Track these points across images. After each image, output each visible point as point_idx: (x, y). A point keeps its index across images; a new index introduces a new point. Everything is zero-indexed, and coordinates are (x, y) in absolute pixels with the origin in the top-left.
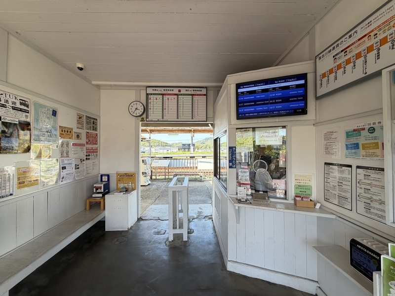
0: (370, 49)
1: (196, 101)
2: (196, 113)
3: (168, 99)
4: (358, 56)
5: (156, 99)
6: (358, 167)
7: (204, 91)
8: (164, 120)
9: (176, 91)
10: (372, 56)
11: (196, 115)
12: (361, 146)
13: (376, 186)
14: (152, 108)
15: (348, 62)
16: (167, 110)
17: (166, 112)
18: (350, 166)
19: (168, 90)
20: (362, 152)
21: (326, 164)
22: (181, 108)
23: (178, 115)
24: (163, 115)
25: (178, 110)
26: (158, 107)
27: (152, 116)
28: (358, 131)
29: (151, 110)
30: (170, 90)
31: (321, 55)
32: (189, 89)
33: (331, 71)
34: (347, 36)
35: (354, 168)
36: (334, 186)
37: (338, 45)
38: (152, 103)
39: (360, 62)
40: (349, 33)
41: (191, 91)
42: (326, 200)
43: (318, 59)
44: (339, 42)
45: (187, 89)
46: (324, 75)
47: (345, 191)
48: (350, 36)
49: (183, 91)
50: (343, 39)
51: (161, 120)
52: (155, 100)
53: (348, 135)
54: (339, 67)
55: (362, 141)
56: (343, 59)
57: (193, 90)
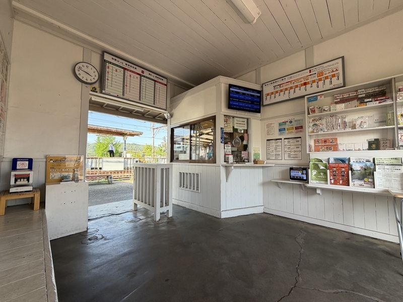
0: (291, 88)
1: (158, 88)
2: (158, 99)
3: (130, 76)
4: (286, 89)
5: (116, 71)
6: (285, 139)
7: (165, 81)
8: (125, 97)
9: (139, 70)
10: (292, 91)
11: (158, 102)
12: (286, 129)
13: (293, 145)
14: (110, 79)
15: (281, 91)
16: (128, 87)
17: (127, 89)
18: (281, 139)
19: (131, 66)
20: (286, 132)
21: (267, 140)
22: (144, 90)
23: (140, 96)
24: (123, 92)
25: (140, 92)
26: (118, 80)
27: (110, 89)
28: (285, 123)
29: (109, 81)
30: (133, 67)
31: (266, 84)
32: (153, 74)
33: (272, 93)
34: (281, 79)
35: (283, 139)
36: (273, 151)
37: (276, 82)
38: (110, 73)
39: (287, 92)
40: (282, 78)
41: (153, 76)
42: (268, 159)
43: (264, 86)
44: (277, 80)
45: (151, 73)
46: (268, 94)
47: (279, 151)
48: (282, 80)
49: (146, 73)
50: (279, 80)
51: (122, 96)
52: (114, 72)
53: (280, 124)
54: (277, 92)
55: (286, 127)
56: (279, 89)
57: (156, 77)
